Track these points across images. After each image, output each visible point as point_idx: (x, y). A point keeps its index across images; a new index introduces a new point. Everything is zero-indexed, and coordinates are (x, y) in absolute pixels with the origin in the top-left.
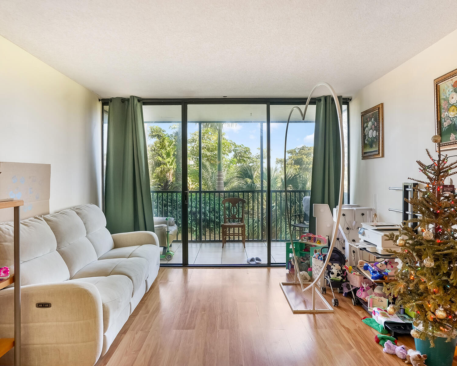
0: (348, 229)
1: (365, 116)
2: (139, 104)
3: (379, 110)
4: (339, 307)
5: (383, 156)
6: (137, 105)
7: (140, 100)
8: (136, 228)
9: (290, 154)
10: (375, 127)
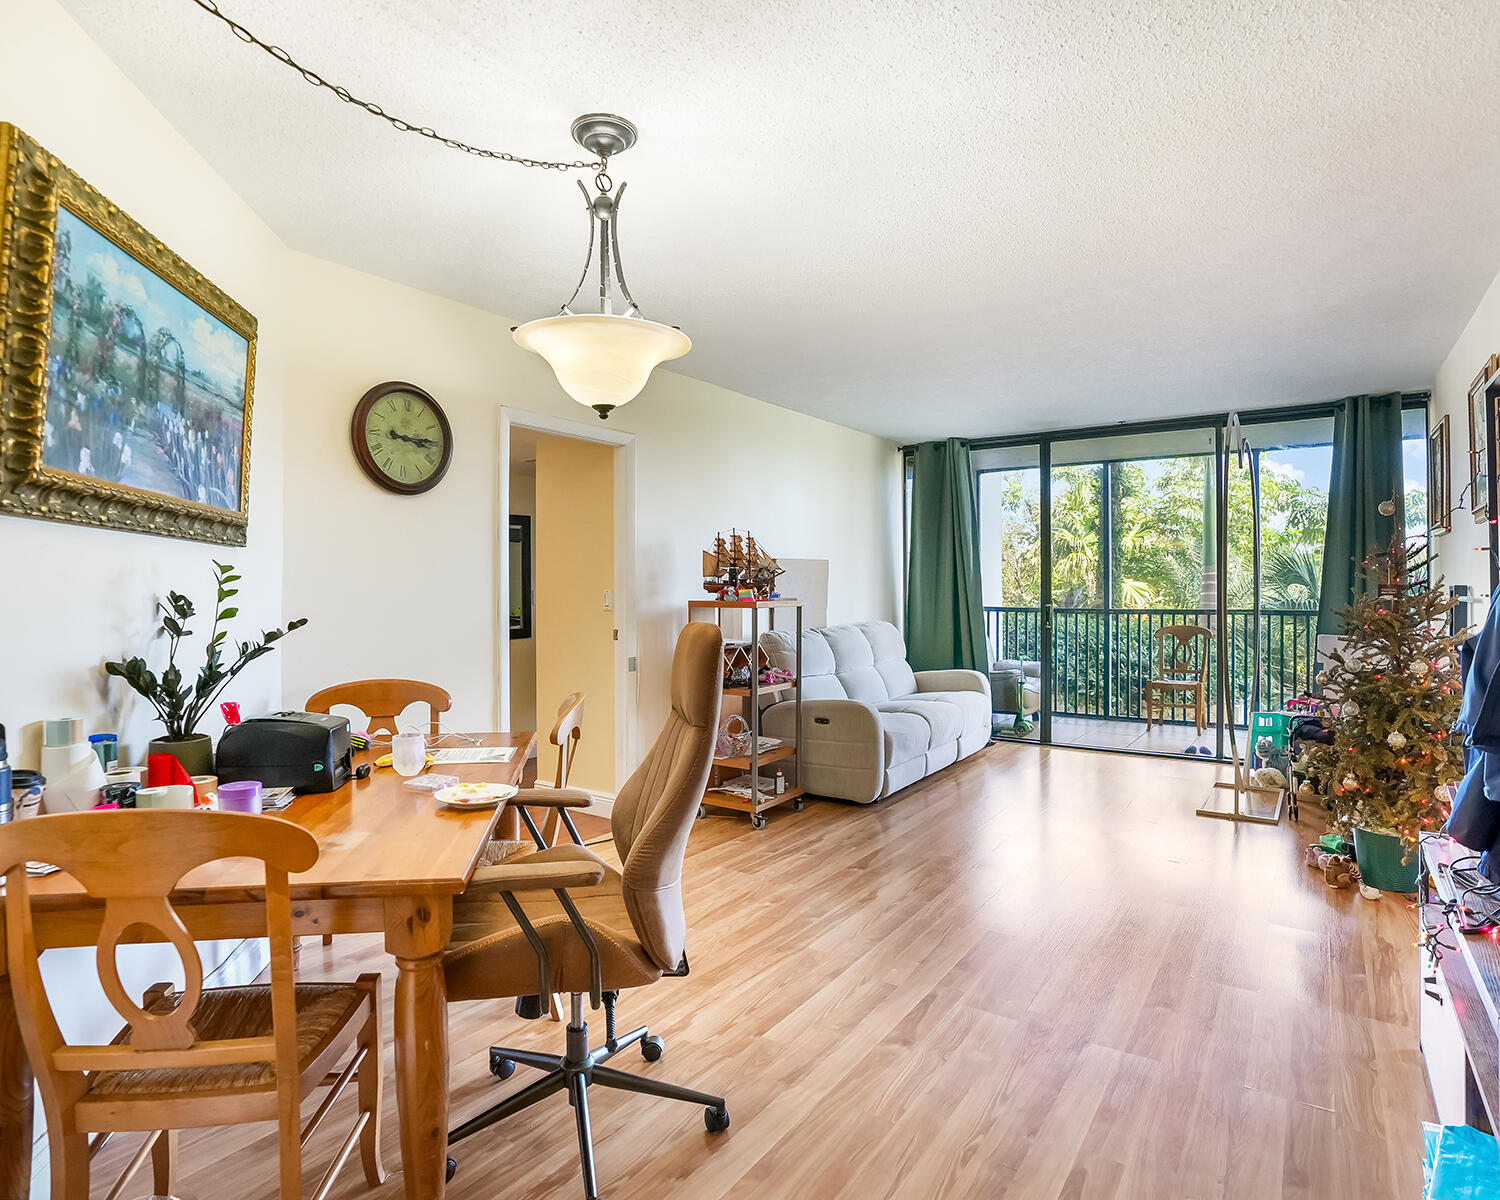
2: (963, 451)
3: (1442, 429)
5: (1450, 529)
6: (959, 451)
7: (964, 443)
8: (957, 664)
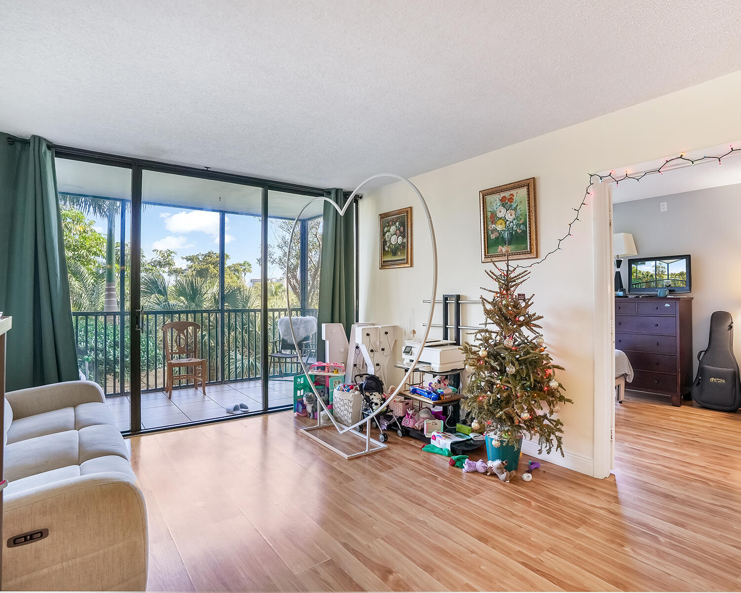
0: (372, 351)
1: (385, 219)
2: (49, 154)
3: (407, 213)
4: (389, 443)
5: (412, 266)
6: (45, 154)
7: (50, 146)
9: (189, 262)
10: (401, 232)
